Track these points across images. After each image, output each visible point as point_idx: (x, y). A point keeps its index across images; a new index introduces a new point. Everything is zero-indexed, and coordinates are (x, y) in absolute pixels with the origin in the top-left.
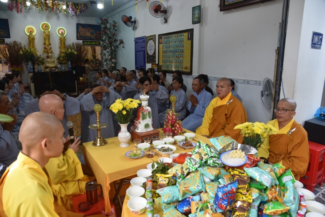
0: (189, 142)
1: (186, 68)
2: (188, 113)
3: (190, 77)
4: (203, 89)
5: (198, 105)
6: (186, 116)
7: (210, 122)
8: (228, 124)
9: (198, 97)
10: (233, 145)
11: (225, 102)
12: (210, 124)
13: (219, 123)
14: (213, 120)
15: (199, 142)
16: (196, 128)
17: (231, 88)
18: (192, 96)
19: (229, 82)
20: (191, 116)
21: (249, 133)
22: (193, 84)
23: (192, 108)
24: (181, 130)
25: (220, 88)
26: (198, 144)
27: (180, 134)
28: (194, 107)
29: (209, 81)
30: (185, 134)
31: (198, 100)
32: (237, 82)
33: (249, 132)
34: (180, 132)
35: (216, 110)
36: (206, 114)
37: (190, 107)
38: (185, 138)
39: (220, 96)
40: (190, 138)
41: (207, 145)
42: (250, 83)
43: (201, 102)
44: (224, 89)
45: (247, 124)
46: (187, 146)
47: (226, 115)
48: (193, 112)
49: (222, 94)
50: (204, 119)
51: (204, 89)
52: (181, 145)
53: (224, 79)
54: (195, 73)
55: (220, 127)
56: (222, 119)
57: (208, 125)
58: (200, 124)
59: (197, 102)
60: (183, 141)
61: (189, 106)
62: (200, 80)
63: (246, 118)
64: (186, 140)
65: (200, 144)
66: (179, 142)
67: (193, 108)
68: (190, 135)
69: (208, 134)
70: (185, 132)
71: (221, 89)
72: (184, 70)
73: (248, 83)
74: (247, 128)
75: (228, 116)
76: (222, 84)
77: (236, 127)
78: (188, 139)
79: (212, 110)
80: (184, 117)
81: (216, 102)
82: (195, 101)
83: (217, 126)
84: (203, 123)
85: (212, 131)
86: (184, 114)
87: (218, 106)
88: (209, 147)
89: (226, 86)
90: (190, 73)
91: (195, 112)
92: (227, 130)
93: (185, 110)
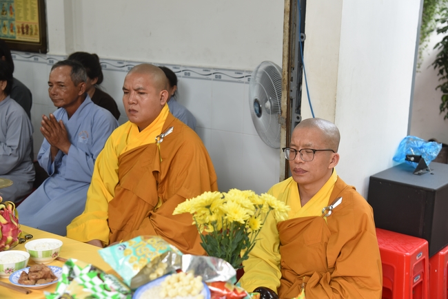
0: (43, 267)
1: (25, 29)
2: (40, 177)
3: (41, 58)
4: (84, 97)
5: (72, 150)
6: (35, 185)
7: (110, 198)
8: (164, 201)
9: (71, 124)
10: (170, 260)
11: (151, 135)
12: (111, 204)
13: (138, 198)
14: (121, 191)
15: (69, 264)
16: (69, 221)
17: (166, 95)
18: (52, 122)
19: (159, 78)
20: (50, 184)
21: (214, 223)
22: (51, 84)
23: (51, 160)
24: (16, 231)
25: (134, 96)
26: (66, 270)
27: (13, 245)
28: (58, 155)
29: (104, 71)
30: (30, 245)
31: (72, 132)
32: (187, 75)
33: (213, 218)
34: (10, 238)
35: (126, 162)
36: (95, 175)
37: (47, 155)
38: (28, 256)
39: (137, 119)
40: (47, 254)
41: (94, 269)
42: (223, 77)
43: (80, 140)
44: (146, 99)
45: (207, 196)
46: (36, 281)
47: (156, 173)
48: (57, 172)
49: (142, 113)
50: (90, 192)
51: (88, 99)
52: (15, 281)
53: (145, 68)
54: (59, 49)
55: (142, 210)
56: (147, 188)
57: (104, 208)
58: (78, 209)
59: (68, 139)
60: (20, 266)
61: (44, 153)
62: (75, 70)
63: (214, 179)
64: (32, 261)
65: (71, 271)
66: (9, 270)
67: (56, 158)
68: (44, 244)
69: (104, 235)
70: (29, 237)
71: (138, 97)
72: (19, 37)
73: (218, 78)
74: (208, 207)
75: (162, 177)
76: (139, 82)
77: (180, 208)
78: (40, 258)
79: (116, 161)
80: (28, 188)
81: (124, 138)
82: (61, 138)
83: (133, 209)
84: (89, 204)
85: (116, 227)
86: (27, 178)
87: (131, 148)
88: (99, 276)
89: (151, 89)
90: (41, 47)
91: (62, 170)
92: (160, 220)
93: (31, 167)
